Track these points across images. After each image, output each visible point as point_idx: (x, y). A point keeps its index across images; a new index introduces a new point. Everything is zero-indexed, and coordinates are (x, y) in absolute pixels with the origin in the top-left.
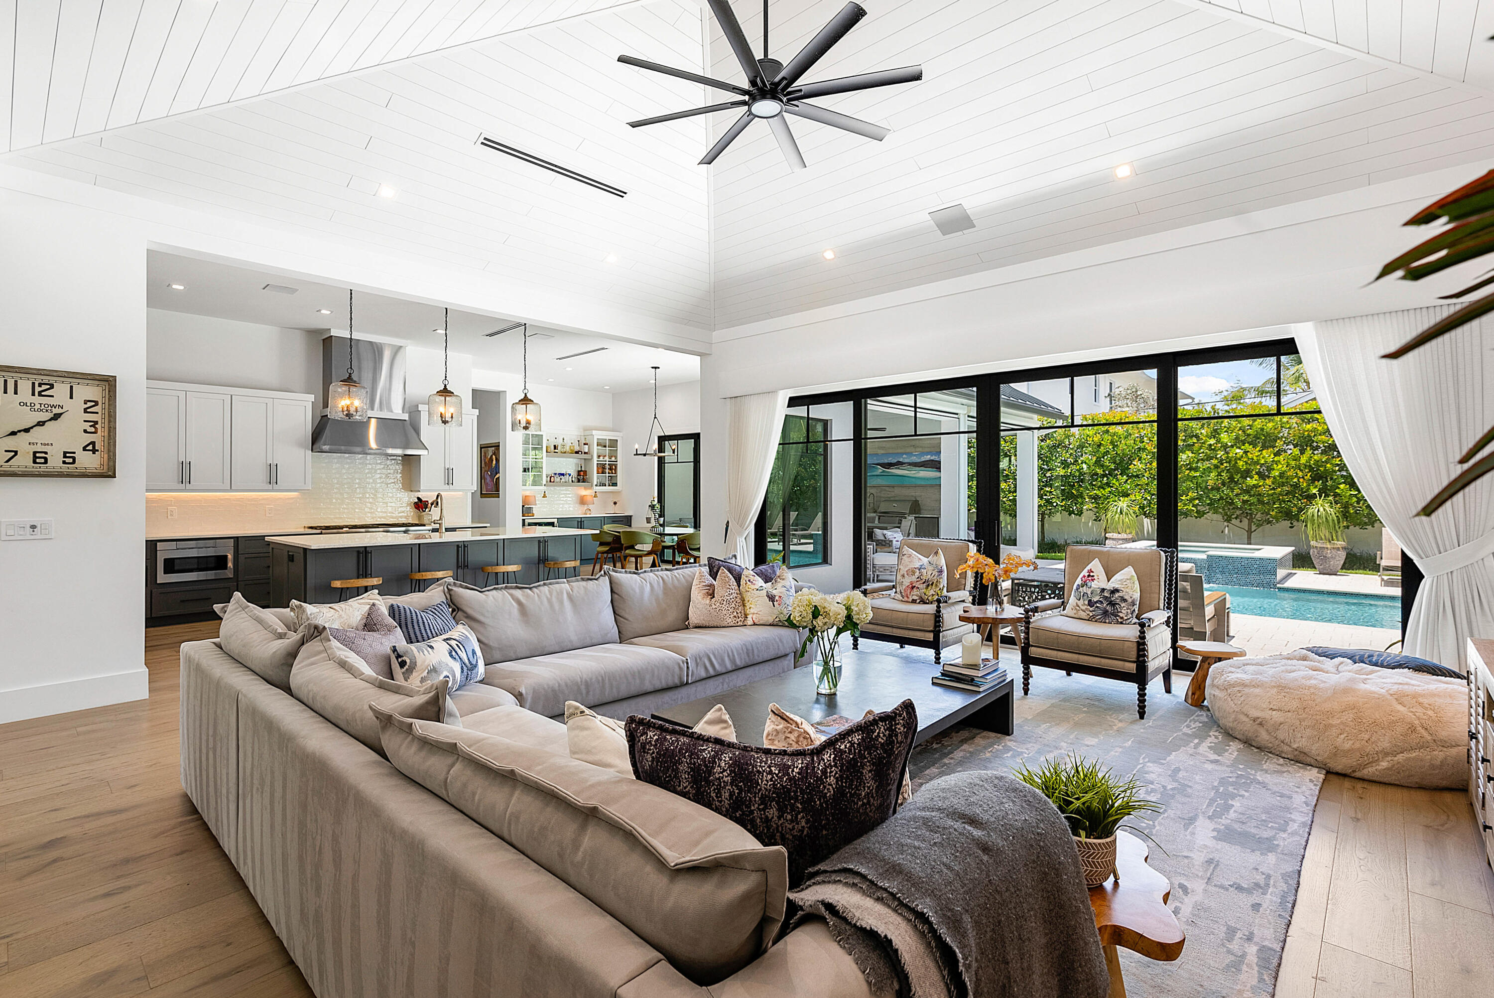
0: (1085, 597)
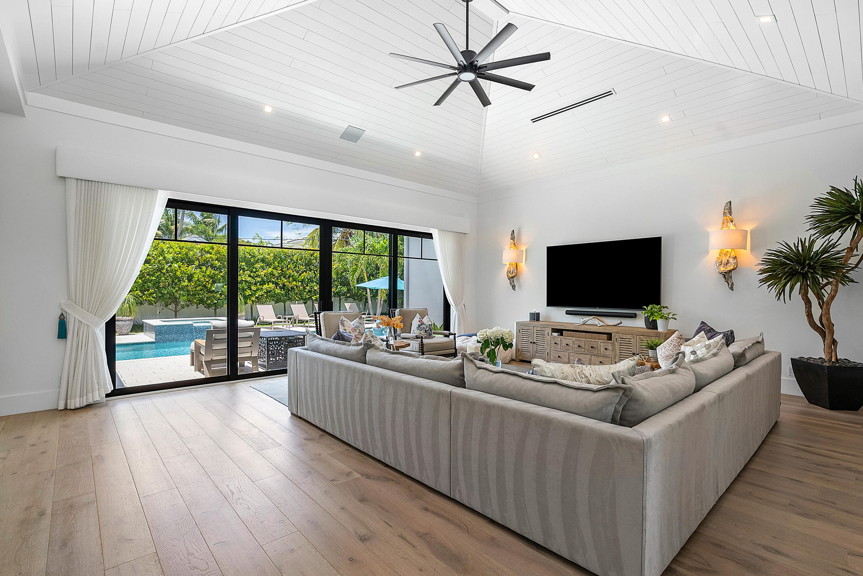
0: (424, 329)
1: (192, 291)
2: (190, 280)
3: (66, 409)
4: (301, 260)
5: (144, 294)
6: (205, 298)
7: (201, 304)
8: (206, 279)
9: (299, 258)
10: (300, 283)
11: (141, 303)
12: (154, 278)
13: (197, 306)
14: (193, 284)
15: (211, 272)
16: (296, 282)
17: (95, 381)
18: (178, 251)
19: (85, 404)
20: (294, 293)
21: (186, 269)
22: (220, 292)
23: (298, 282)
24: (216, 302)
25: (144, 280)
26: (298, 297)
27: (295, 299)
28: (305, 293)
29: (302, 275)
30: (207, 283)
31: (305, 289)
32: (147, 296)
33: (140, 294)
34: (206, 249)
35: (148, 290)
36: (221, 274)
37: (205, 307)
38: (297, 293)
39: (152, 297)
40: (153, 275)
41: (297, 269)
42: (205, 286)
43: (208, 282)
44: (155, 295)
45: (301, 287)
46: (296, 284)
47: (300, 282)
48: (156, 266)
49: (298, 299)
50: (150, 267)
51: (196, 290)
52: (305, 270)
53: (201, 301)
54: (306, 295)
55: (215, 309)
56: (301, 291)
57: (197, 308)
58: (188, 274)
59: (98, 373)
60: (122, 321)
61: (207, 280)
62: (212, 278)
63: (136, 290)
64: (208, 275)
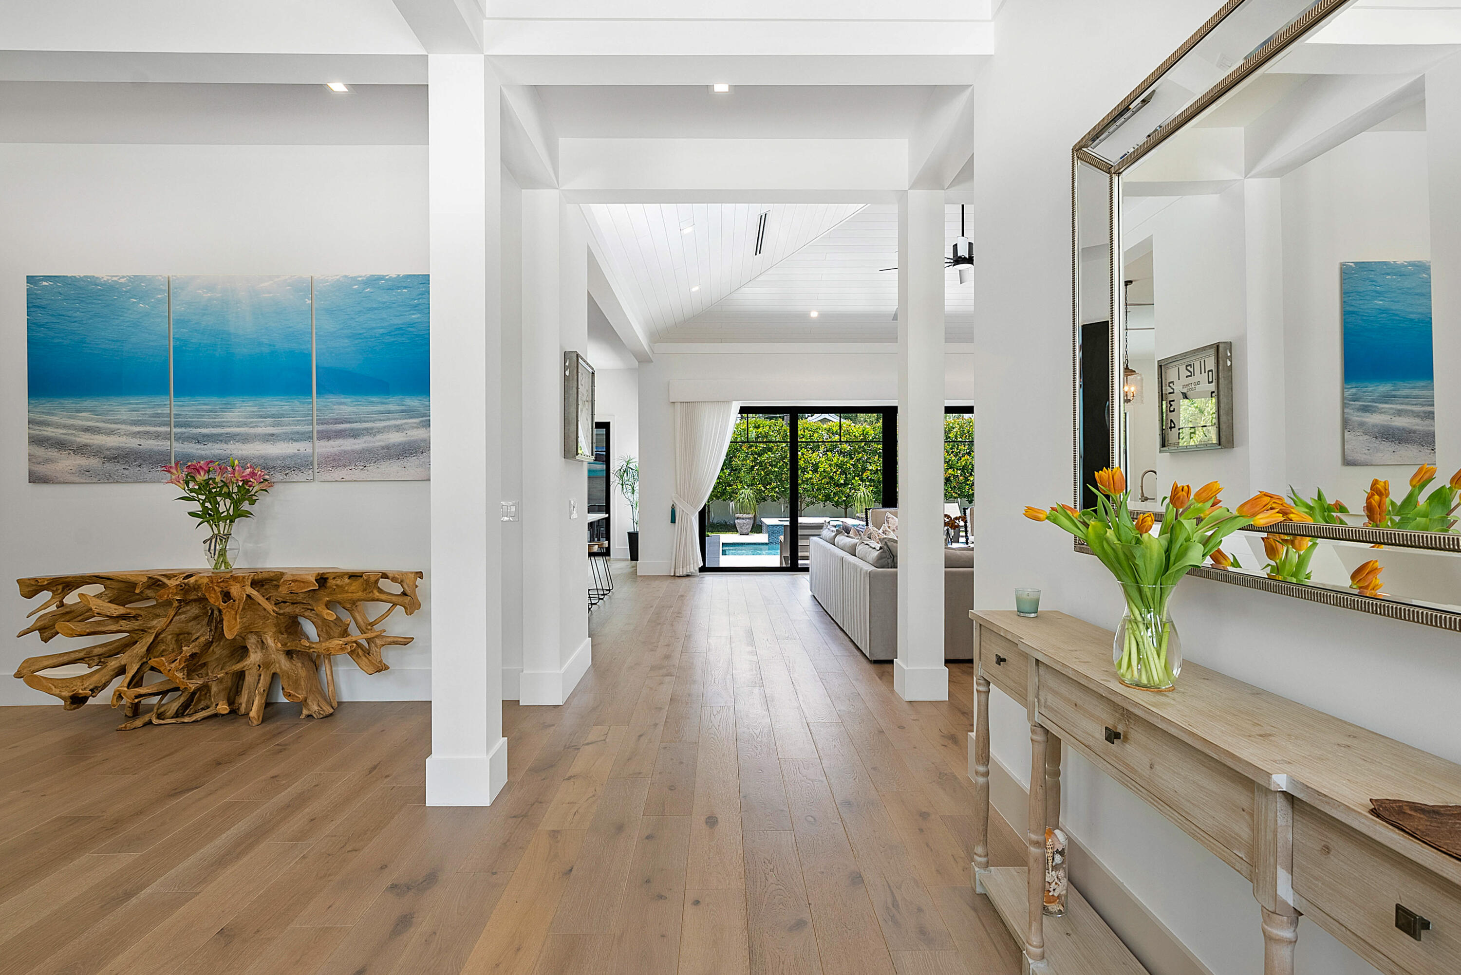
1: (817, 484)
2: (815, 471)
3: (674, 576)
4: (963, 436)
5: (767, 489)
6: (832, 494)
7: (828, 502)
8: (833, 468)
9: (959, 433)
10: (959, 472)
11: (764, 499)
12: (776, 469)
13: (824, 504)
14: (818, 476)
15: (838, 459)
16: (954, 470)
17: (691, 557)
18: (802, 435)
19: (685, 573)
20: (950, 487)
21: (810, 457)
22: (850, 486)
23: (956, 470)
24: (845, 499)
25: (767, 472)
26: (956, 493)
27: (952, 495)
28: (967, 487)
29: (963, 459)
30: (835, 474)
31: (968, 480)
32: (769, 491)
33: (762, 488)
34: (834, 429)
35: (771, 484)
36: (851, 462)
37: (833, 505)
38: (955, 487)
39: (775, 492)
40: (775, 466)
41: (956, 450)
42: (832, 478)
43: (835, 472)
44: (777, 489)
45: (961, 478)
46: (953, 473)
47: (960, 469)
48: (779, 454)
49: (956, 495)
50: (773, 455)
51: (821, 483)
52: (968, 451)
53: (827, 498)
54: (969, 489)
55: (846, 509)
56: (961, 483)
57: (824, 506)
58: (812, 463)
59: (693, 551)
60: (743, 519)
61: (834, 470)
62: (840, 467)
63: (759, 484)
64: (835, 463)
